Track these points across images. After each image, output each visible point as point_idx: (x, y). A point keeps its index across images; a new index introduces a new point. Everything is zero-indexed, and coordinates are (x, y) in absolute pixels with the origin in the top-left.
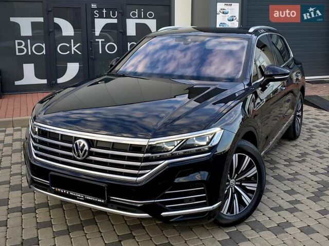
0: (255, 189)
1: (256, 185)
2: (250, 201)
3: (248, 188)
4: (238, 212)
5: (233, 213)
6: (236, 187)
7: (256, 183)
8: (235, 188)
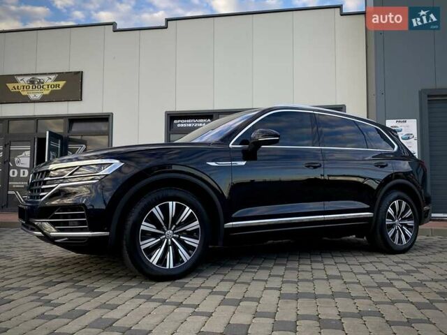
0: (196, 246)
1: (197, 242)
2: (188, 258)
3: (187, 242)
4: (172, 267)
5: (166, 266)
6: (173, 239)
7: (198, 239)
8: (171, 240)
